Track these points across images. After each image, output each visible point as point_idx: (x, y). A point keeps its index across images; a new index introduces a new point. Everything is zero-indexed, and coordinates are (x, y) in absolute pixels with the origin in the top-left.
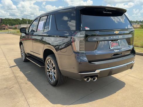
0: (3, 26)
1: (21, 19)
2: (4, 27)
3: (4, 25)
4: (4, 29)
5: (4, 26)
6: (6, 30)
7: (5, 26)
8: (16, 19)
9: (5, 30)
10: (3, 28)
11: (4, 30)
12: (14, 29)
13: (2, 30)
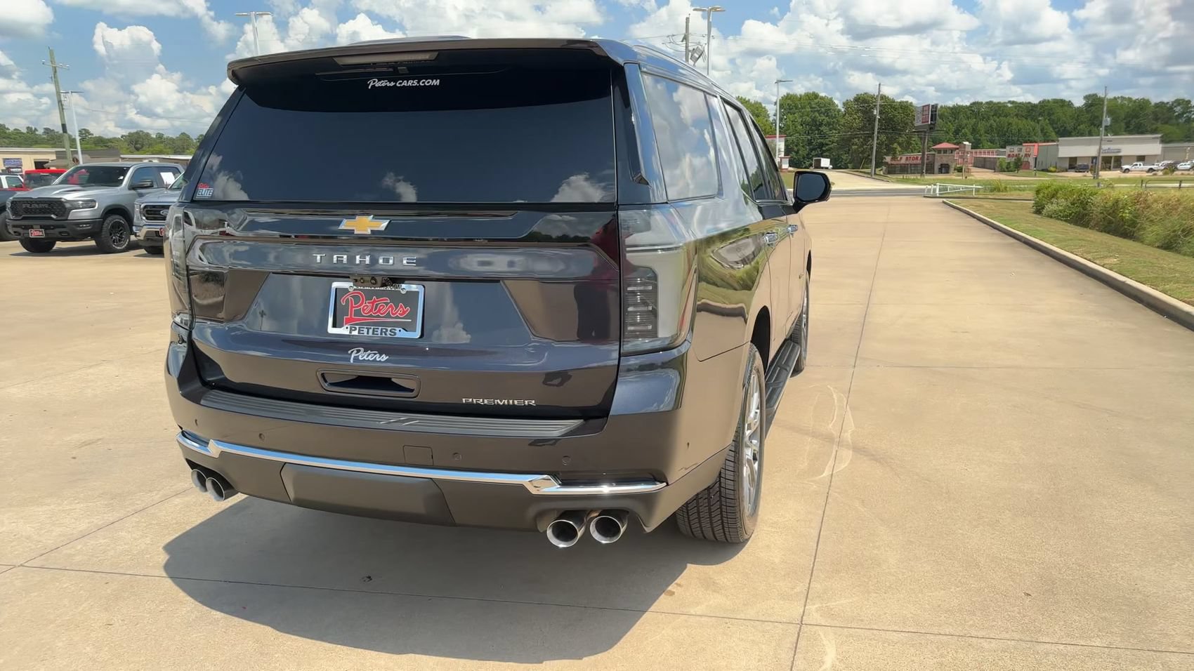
0: (939, 151)
1: (1079, 102)
2: (944, 159)
3: (945, 145)
4: (945, 169)
5: (945, 151)
6: (953, 176)
7: (952, 150)
8: (1044, 103)
9: (947, 172)
10: (940, 160)
11: (940, 172)
12: (1007, 169)
13: (928, 177)
